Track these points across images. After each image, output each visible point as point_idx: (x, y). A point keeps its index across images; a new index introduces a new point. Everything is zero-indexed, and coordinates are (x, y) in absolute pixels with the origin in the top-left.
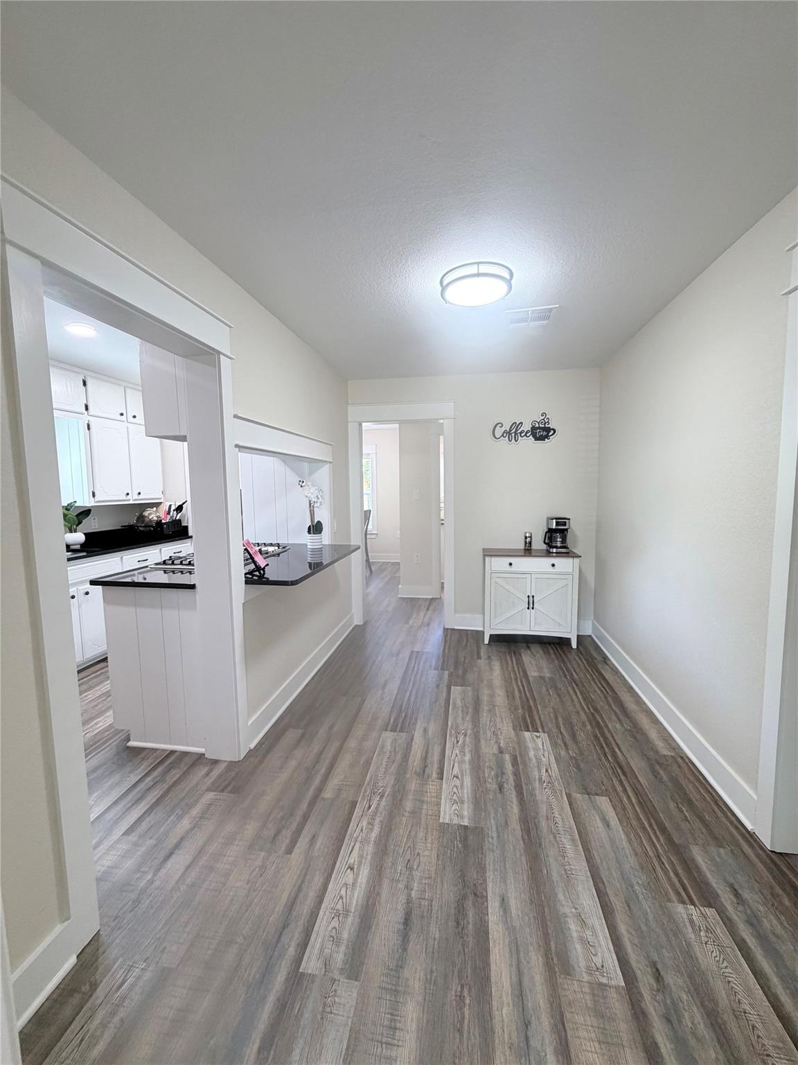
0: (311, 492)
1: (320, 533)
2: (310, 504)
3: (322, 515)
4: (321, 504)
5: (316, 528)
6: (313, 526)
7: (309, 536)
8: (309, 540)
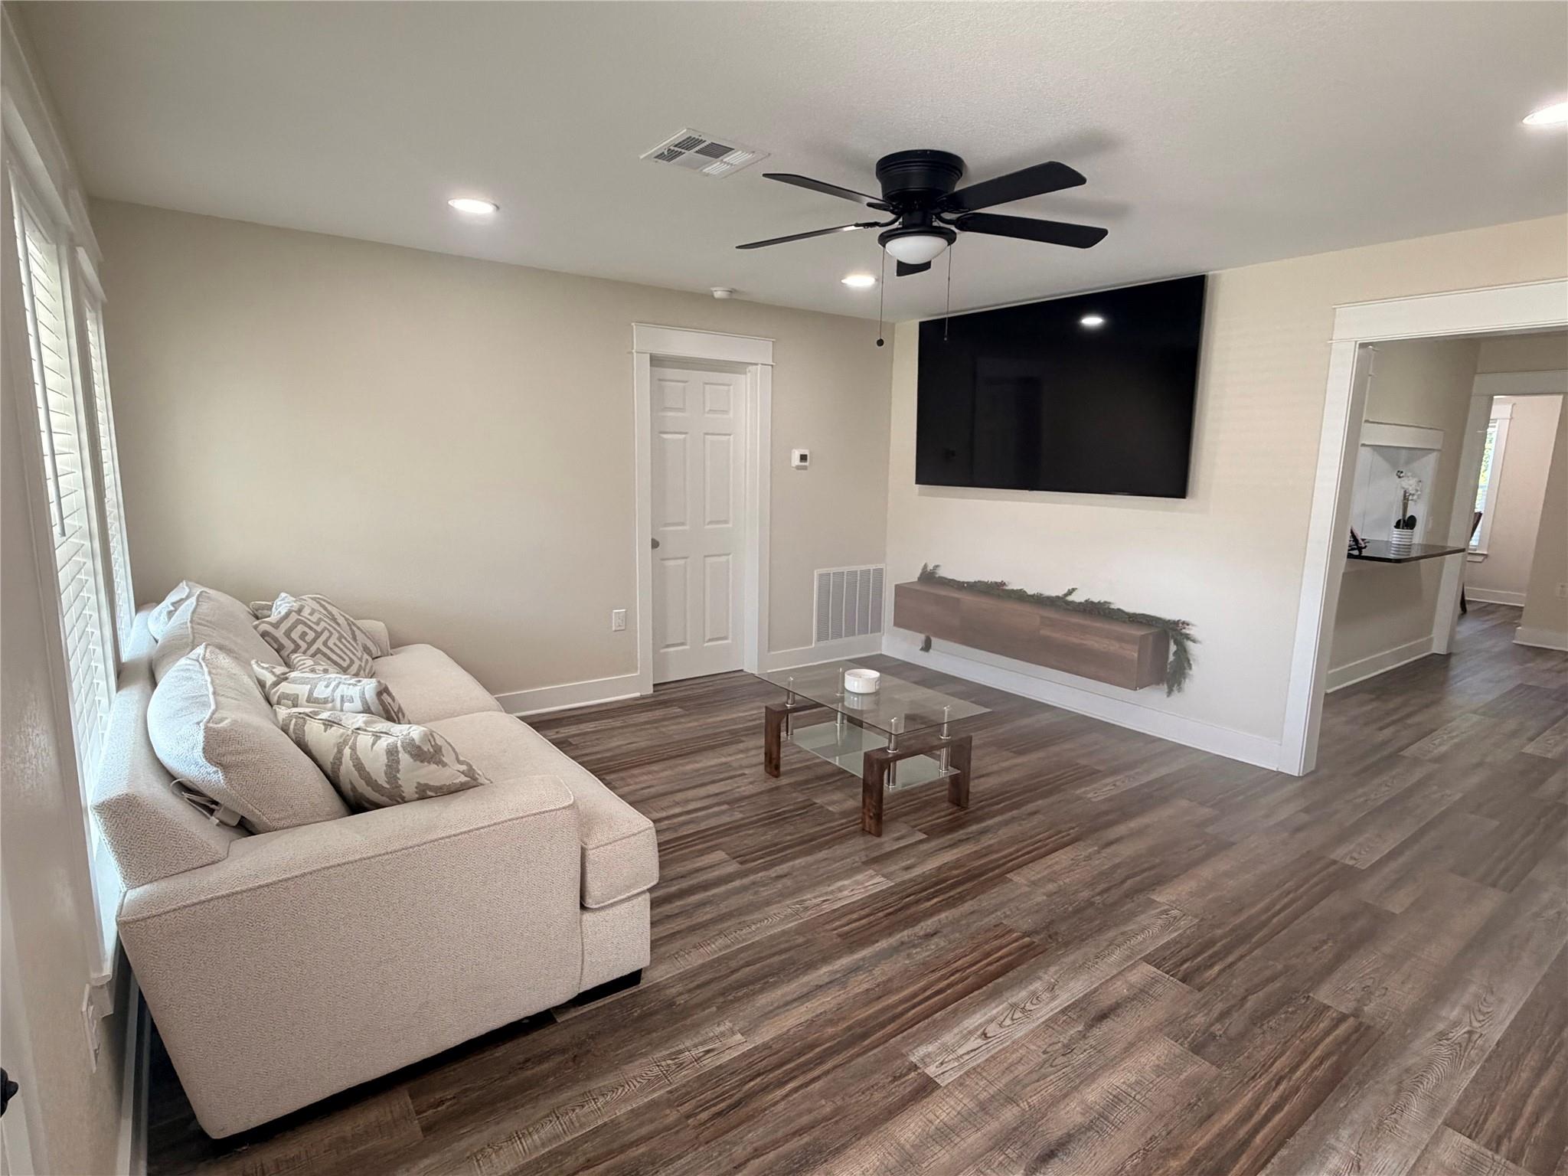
0: (1409, 484)
1: (1412, 529)
2: (1405, 496)
3: (1416, 510)
4: (1418, 498)
5: (1408, 523)
6: (1404, 521)
7: (1396, 531)
8: (1396, 536)
